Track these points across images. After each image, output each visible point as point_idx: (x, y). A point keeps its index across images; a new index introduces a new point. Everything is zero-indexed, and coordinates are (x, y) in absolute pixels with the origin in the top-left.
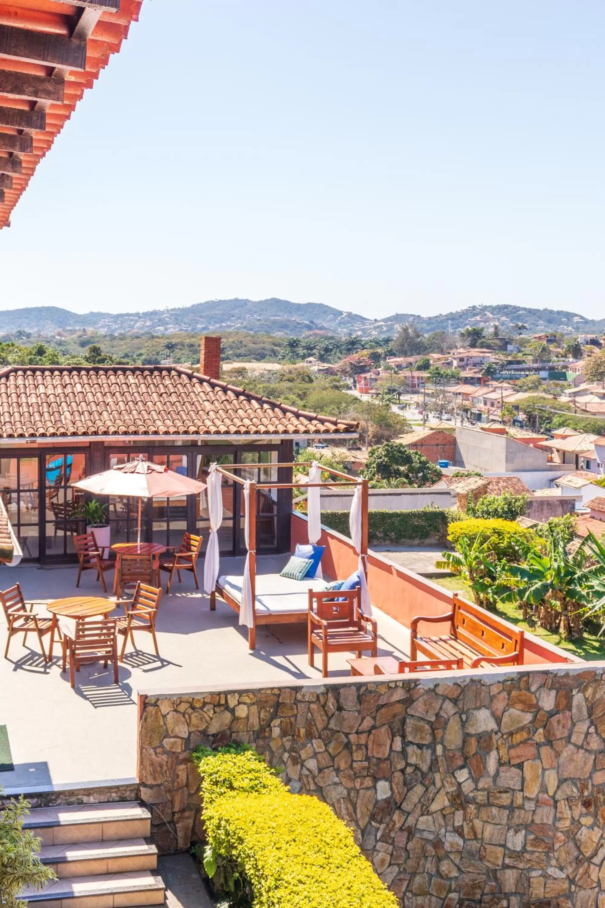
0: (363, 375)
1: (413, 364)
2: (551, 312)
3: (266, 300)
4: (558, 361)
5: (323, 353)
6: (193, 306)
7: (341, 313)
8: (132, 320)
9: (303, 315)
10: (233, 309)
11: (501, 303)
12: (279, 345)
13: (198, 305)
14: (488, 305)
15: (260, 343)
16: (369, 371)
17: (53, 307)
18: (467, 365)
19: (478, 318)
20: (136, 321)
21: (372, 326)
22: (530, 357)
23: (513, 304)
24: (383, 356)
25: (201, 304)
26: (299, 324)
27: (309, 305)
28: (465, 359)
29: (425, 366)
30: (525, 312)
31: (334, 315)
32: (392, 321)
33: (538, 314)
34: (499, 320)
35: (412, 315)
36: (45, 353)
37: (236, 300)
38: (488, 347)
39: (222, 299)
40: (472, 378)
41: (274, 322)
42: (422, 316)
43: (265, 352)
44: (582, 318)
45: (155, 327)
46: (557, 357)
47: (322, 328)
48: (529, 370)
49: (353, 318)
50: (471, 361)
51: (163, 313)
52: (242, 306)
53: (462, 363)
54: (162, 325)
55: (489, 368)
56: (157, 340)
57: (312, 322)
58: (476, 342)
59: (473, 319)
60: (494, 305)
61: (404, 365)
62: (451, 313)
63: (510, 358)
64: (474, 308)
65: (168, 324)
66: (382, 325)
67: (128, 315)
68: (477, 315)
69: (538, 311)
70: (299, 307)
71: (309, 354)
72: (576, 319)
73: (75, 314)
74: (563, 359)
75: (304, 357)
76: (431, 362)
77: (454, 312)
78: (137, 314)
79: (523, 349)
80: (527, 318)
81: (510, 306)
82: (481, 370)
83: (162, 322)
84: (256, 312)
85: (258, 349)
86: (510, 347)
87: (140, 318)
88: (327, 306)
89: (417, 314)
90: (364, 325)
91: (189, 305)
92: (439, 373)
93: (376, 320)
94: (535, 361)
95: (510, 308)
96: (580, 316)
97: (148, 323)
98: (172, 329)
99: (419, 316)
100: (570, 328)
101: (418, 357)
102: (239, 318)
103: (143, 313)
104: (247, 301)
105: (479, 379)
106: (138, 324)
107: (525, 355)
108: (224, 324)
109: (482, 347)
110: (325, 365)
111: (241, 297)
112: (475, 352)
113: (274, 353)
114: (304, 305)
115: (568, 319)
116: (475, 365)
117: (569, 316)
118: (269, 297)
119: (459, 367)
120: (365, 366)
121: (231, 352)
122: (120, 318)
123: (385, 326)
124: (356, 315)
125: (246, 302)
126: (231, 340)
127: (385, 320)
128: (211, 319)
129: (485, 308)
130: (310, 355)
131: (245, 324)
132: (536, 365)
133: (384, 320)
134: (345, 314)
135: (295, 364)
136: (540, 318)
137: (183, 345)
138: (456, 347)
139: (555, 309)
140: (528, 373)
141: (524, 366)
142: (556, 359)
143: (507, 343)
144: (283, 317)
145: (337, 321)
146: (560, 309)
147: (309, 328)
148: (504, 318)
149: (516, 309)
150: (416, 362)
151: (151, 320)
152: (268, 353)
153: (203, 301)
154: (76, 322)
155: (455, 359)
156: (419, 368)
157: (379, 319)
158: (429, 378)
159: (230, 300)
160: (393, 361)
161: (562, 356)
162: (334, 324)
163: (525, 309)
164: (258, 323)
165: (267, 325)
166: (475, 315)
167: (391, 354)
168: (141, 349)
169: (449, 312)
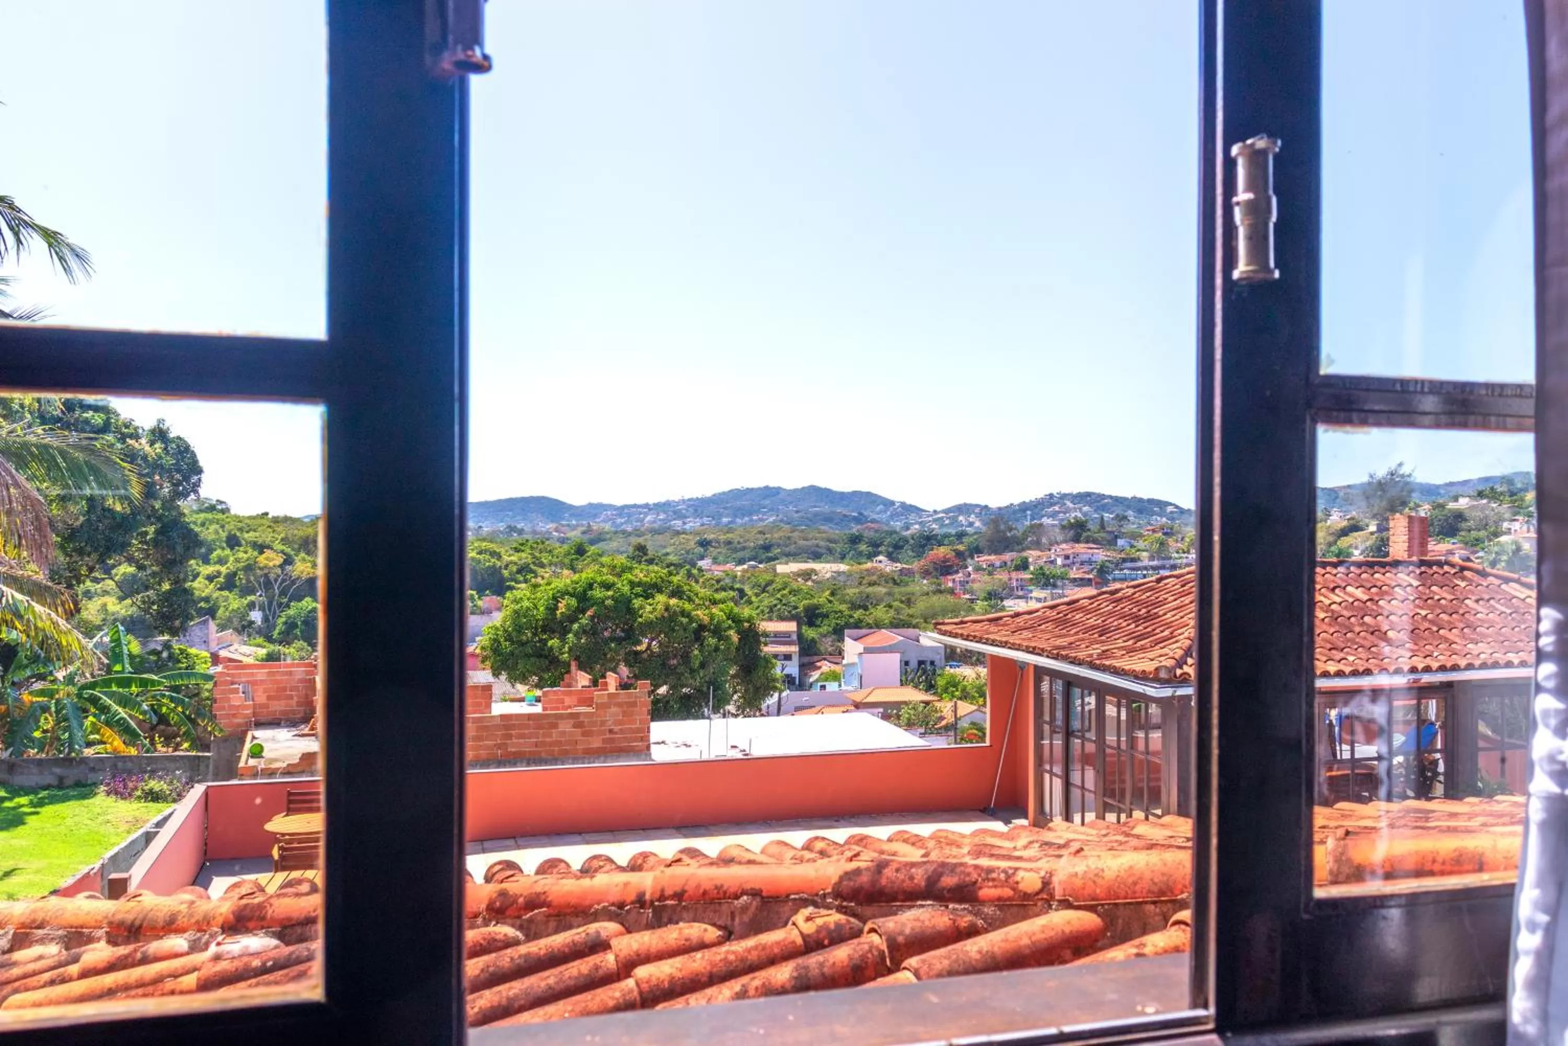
0: (950, 577)
1: (1009, 563)
2: (1141, 500)
3: (803, 488)
4: (1181, 558)
5: (890, 550)
6: (714, 495)
7: (892, 503)
8: (641, 513)
9: (847, 506)
10: (764, 498)
11: (1083, 490)
12: (835, 542)
13: (720, 494)
14: (1067, 492)
15: (812, 539)
16: (957, 572)
17: (543, 498)
18: (1074, 563)
19: (1057, 508)
20: (646, 514)
21: (930, 519)
22: (1145, 554)
23: (1097, 491)
24: (967, 553)
25: (724, 493)
26: (845, 516)
27: (855, 493)
28: (1071, 557)
29: (1023, 566)
30: (1110, 501)
31: (885, 505)
32: (953, 512)
33: (1126, 503)
34: (1080, 509)
35: (977, 506)
36: (587, 552)
37: (767, 488)
38: (1095, 541)
39: (750, 486)
40: (1082, 579)
41: (816, 515)
42: (990, 506)
43: (820, 550)
44: (1177, 507)
45: (671, 521)
46: (1178, 552)
47: (873, 521)
48: (1146, 568)
49: (908, 509)
50: (1078, 560)
51: (678, 503)
52: (774, 496)
53: (1068, 562)
54: (678, 518)
55: (1102, 567)
56: (683, 536)
57: (860, 514)
58: (1080, 536)
59: (1051, 509)
60: (1075, 492)
61: (998, 564)
62: (1024, 502)
63: (1123, 556)
64: (1051, 496)
65: (686, 517)
66: (942, 518)
67: (635, 506)
68: (1055, 504)
69: (1126, 499)
70: (843, 496)
71: (875, 552)
72: (1170, 509)
73: (571, 506)
74: (1186, 555)
75: (870, 556)
76: (1030, 560)
77: (1027, 501)
78: (646, 506)
79: (1136, 544)
80: (1115, 508)
81: (1094, 494)
82: (1092, 570)
83: (679, 515)
84: (791, 503)
85: (811, 547)
86: (1120, 542)
87: (650, 509)
88: (876, 495)
89: (983, 503)
90: (920, 518)
91: (709, 494)
92: (1043, 574)
93: (935, 512)
94: (1152, 558)
95: (1093, 497)
96: (1174, 505)
97: (661, 517)
98: (692, 524)
99: (986, 507)
100: (1164, 519)
101: (1014, 554)
102: (772, 510)
103: (654, 504)
104: (779, 488)
105: (1090, 580)
106: (649, 518)
107: (1139, 550)
108: (755, 518)
109: (1087, 542)
110: (899, 565)
111: (772, 485)
112: (1080, 548)
113: (830, 551)
114: (849, 493)
115: (1161, 508)
116: (1082, 563)
117: (1162, 504)
118: (806, 484)
119: (1064, 566)
120: (951, 566)
121: (779, 550)
122: (626, 511)
123: (947, 518)
124: (911, 506)
125: (778, 490)
126: (776, 535)
127: (946, 511)
128: (740, 512)
129: (1064, 496)
130: (879, 553)
131: (781, 516)
132: (1155, 563)
133: (944, 511)
134: (898, 504)
135: (859, 564)
136: (1129, 507)
137: (718, 543)
138: (1058, 544)
139: (1145, 497)
140: (1145, 572)
141: (1139, 564)
142: (1176, 555)
143: (1116, 537)
144: (826, 508)
145: (889, 513)
146: (1151, 497)
147: (857, 520)
148: (1086, 509)
149: (1102, 497)
150: (1012, 561)
151: (665, 512)
152: (824, 551)
153: (726, 489)
154: (572, 515)
155: (1058, 556)
156: (1018, 568)
157: (939, 509)
158: (1031, 579)
159: (759, 489)
160: (984, 559)
161: (1184, 552)
162: (884, 517)
163: (1111, 497)
164: (796, 515)
165: (807, 518)
166: (1052, 505)
167: (978, 550)
168: (665, 547)
169: (1021, 501)
